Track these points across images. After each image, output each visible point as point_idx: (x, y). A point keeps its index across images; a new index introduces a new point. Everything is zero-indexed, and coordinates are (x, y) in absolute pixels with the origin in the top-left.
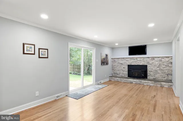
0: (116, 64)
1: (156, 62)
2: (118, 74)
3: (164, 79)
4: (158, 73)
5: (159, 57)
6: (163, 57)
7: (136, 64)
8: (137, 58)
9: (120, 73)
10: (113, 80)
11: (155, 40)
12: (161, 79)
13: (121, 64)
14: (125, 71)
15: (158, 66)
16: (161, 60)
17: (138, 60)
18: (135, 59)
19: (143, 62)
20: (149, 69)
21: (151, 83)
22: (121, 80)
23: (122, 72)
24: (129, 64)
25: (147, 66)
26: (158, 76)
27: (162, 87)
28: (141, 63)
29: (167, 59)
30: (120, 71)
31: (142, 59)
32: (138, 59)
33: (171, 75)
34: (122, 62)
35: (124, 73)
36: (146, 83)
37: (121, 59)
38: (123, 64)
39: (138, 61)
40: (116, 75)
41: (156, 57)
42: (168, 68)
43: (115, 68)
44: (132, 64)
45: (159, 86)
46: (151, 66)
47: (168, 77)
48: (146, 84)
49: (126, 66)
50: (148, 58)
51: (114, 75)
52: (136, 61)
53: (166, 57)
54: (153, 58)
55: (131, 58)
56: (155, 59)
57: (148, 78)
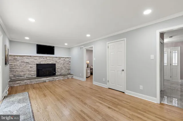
0: (18, 63)
1: (62, 61)
2: (21, 76)
3: (66, 73)
4: (63, 69)
5: (63, 58)
6: (66, 58)
7: (46, 63)
8: (46, 57)
9: (25, 74)
10: (18, 85)
11: (66, 44)
12: (65, 73)
13: (27, 63)
14: (33, 71)
15: (63, 64)
16: (64, 60)
18: (45, 58)
19: (52, 61)
20: (57, 67)
21: (61, 78)
22: (31, 82)
23: (28, 73)
24: (38, 63)
25: (55, 64)
26: (63, 72)
27: (68, 78)
28: (50, 62)
29: (68, 59)
30: (25, 72)
31: (51, 58)
32: (48, 58)
33: (70, 70)
34: (28, 61)
35: (31, 73)
36: (57, 78)
37: (27, 57)
38: (29, 63)
39: (48, 60)
40: (17, 78)
41: (62, 57)
42: (68, 65)
43: (17, 69)
44: (42, 63)
45: (66, 78)
46: (58, 64)
47: (68, 71)
48: (58, 80)
49: (34, 65)
50: (56, 57)
51: (15, 78)
52: (45, 60)
53: (68, 58)
54: (60, 58)
55: (40, 57)
56: (61, 59)
57: (56, 74)
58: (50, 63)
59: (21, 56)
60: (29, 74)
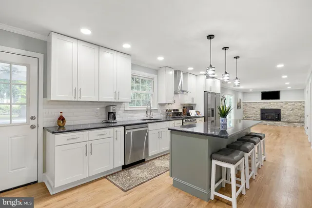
0: (248, 108)
1: (289, 106)
3: (297, 120)
4: (292, 116)
5: (292, 102)
6: (296, 102)
8: (270, 103)
9: (252, 116)
13: (253, 108)
14: (258, 115)
15: (291, 110)
16: (294, 105)
17: (271, 104)
21: (284, 124)
24: (262, 108)
25: (280, 109)
27: (295, 127)
29: (300, 104)
30: (252, 114)
31: (275, 103)
33: (304, 117)
34: (254, 106)
37: (253, 103)
38: (255, 108)
39: (272, 106)
42: (300, 111)
43: (247, 112)
44: (265, 108)
45: (292, 126)
46: (284, 109)
47: (301, 119)
49: (259, 110)
50: (282, 102)
52: (269, 105)
53: (299, 102)
54: (286, 103)
55: (264, 102)
56: (289, 103)
57: (282, 120)
58: (275, 108)
59: (249, 103)
60: (255, 117)
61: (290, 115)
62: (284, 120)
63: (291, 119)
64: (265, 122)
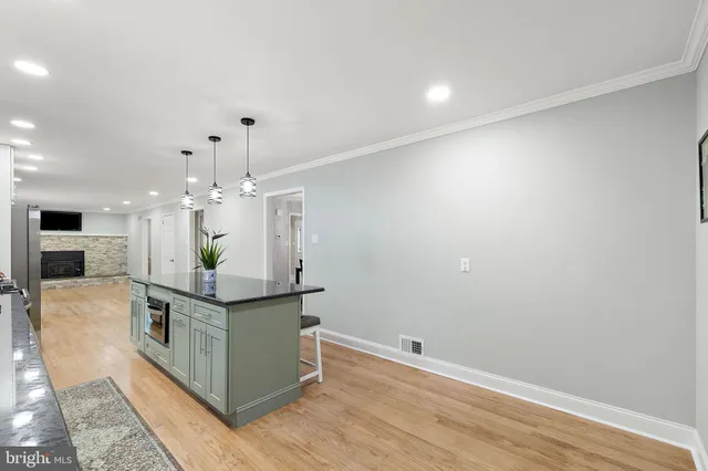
1: (102, 245)
4: (106, 264)
5: (106, 237)
6: (113, 238)
8: (59, 237)
11: (107, 209)
12: (111, 273)
15: (104, 252)
16: (110, 242)
17: (62, 241)
18: (56, 238)
19: (76, 246)
20: (87, 257)
21: (95, 282)
25: (83, 252)
27: (116, 283)
28: (70, 247)
29: (119, 241)
31: (73, 239)
33: (126, 264)
36: (86, 282)
39: (64, 244)
41: (102, 237)
42: (120, 254)
45: (111, 283)
46: (91, 252)
47: (121, 268)
50: (86, 237)
52: (57, 242)
53: (118, 237)
54: (96, 238)
55: (44, 236)
56: (100, 240)
57: (86, 274)
61: (102, 262)
62: (92, 273)
63: (106, 269)
64: (49, 282)
